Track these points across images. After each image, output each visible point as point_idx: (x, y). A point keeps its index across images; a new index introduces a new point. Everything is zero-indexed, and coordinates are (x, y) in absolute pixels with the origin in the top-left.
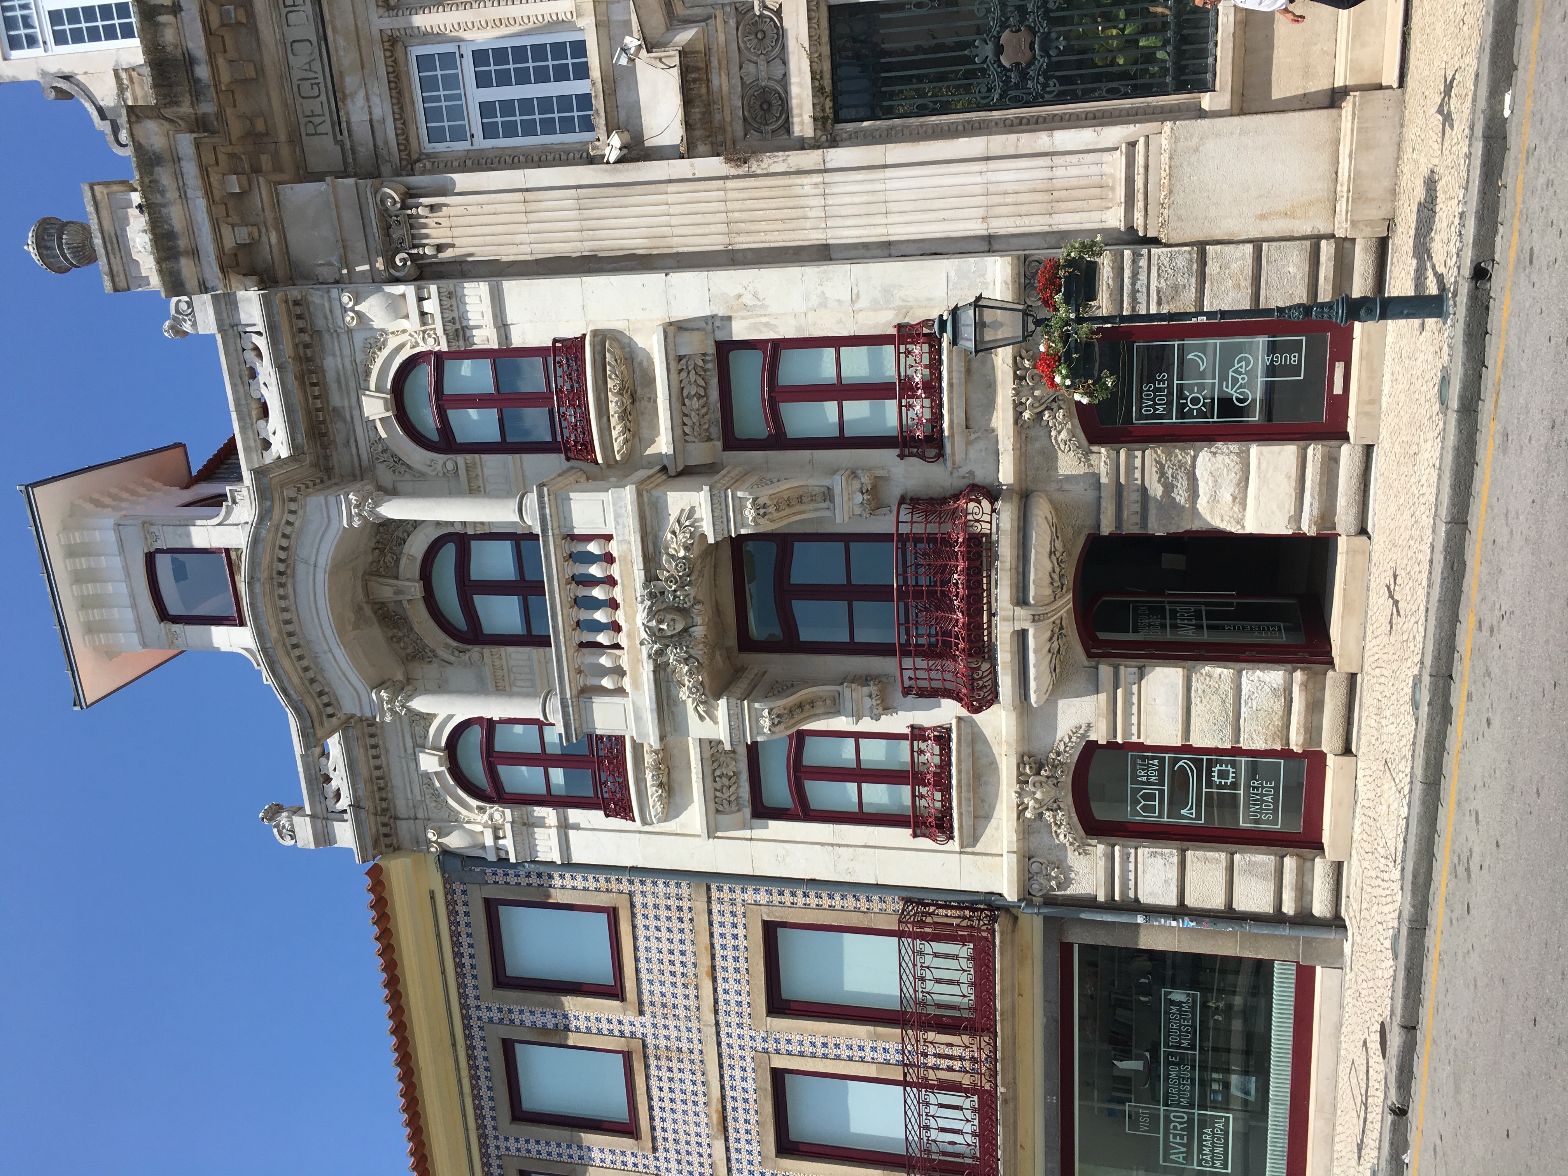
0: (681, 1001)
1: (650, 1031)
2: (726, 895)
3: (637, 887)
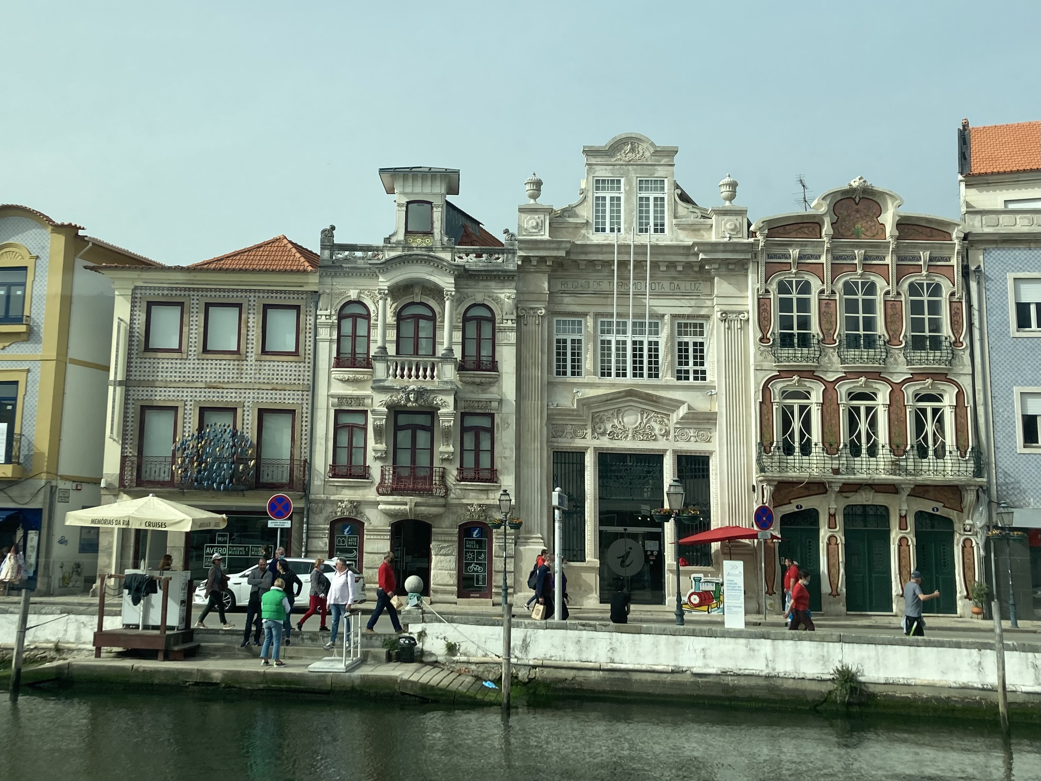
0: (262, 376)
2: (307, 397)
3: (308, 365)
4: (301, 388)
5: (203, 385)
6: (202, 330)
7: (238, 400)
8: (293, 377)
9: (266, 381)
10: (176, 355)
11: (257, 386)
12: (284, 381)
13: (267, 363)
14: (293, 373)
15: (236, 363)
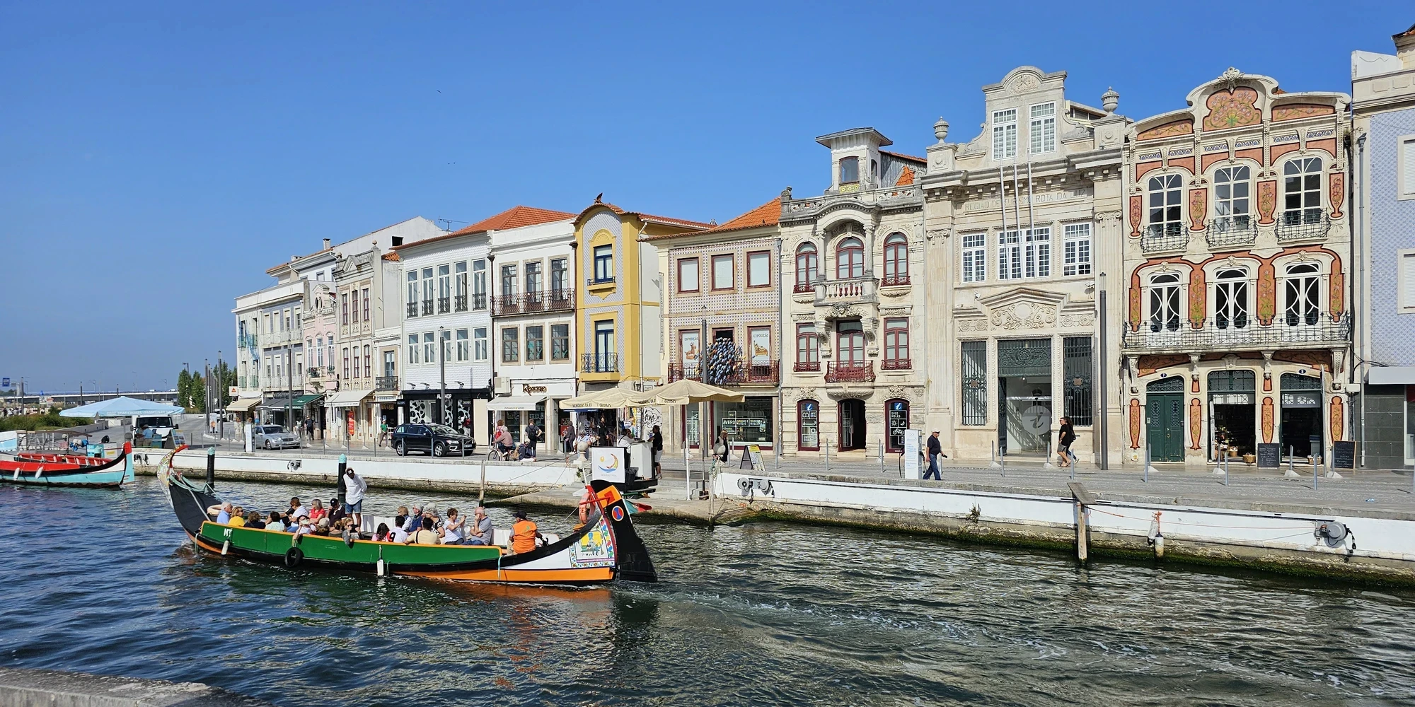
0: (748, 304)
1: (740, 295)
2: (776, 316)
3: (777, 293)
4: (773, 310)
5: (713, 313)
6: (710, 275)
7: (734, 321)
8: (768, 303)
9: (751, 307)
10: (696, 294)
11: (745, 311)
12: (762, 306)
13: (751, 294)
14: (768, 299)
15: (732, 296)
